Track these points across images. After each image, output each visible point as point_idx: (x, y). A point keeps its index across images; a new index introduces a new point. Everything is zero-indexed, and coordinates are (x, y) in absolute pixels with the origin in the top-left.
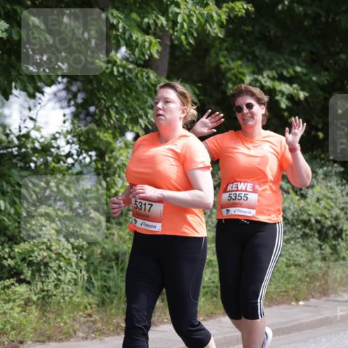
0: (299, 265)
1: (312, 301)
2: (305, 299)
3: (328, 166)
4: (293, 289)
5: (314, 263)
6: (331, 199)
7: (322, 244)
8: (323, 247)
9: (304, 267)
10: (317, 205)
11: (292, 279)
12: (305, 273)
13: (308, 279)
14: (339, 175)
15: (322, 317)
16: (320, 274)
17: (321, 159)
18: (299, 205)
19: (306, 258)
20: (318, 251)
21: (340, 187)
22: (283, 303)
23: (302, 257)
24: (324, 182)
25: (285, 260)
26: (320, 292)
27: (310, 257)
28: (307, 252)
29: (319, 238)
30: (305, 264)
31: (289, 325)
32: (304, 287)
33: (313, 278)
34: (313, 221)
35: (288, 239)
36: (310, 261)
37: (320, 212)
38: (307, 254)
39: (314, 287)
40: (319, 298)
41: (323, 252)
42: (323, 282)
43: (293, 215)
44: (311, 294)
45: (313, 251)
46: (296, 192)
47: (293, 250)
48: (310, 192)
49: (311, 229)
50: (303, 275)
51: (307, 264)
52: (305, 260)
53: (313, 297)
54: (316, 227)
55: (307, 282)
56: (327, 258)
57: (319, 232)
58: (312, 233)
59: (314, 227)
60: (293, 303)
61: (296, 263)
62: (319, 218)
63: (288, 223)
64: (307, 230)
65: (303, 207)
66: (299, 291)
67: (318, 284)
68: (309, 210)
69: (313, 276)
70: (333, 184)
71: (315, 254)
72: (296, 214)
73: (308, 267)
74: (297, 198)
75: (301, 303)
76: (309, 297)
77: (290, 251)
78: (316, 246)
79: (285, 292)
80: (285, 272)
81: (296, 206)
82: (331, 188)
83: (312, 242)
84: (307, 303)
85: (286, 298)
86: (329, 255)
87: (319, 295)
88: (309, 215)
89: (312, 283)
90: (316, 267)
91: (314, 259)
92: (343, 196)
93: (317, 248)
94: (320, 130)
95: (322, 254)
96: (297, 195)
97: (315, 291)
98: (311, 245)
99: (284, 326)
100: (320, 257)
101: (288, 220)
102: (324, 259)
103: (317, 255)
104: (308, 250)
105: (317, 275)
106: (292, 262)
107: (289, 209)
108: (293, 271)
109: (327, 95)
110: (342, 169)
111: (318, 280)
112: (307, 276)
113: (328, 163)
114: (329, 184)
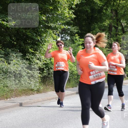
1: (12, 99)
2: (10, 98)
3: (18, 54)
4: (6, 95)
6: (18, 64)
10: (14, 66)
11: (5, 91)
12: (10, 89)
13: (10, 91)
14: (21, 57)
16: (15, 90)
17: (15, 51)
18: (8, 66)
21: (21, 60)
22: (2, 99)
24: (16, 59)
25: (3, 85)
26: (15, 96)
31: (4, 107)
32: (9, 94)
33: (12, 91)
35: (4, 78)
40: (15, 98)
42: (16, 92)
43: (6, 70)
46: (7, 62)
47: (6, 81)
48: (12, 62)
53: (12, 97)
55: (10, 92)
60: (5, 99)
61: (7, 86)
63: (4, 73)
65: (9, 67)
66: (8, 95)
67: (14, 93)
70: (19, 59)
72: (7, 69)
74: (7, 64)
75: (8, 99)
77: (5, 82)
79: (3, 96)
80: (3, 89)
81: (7, 67)
82: (19, 61)
84: (10, 99)
85: (3, 97)
87: (14, 96)
89: (12, 93)
92: (22, 63)
94: (14, 41)
96: (7, 63)
97: (13, 95)
99: (2, 107)
101: (4, 71)
105: (14, 90)
106: (5, 85)
107: (5, 68)
108: (6, 89)
110: (22, 54)
113: (17, 52)
114: (18, 60)
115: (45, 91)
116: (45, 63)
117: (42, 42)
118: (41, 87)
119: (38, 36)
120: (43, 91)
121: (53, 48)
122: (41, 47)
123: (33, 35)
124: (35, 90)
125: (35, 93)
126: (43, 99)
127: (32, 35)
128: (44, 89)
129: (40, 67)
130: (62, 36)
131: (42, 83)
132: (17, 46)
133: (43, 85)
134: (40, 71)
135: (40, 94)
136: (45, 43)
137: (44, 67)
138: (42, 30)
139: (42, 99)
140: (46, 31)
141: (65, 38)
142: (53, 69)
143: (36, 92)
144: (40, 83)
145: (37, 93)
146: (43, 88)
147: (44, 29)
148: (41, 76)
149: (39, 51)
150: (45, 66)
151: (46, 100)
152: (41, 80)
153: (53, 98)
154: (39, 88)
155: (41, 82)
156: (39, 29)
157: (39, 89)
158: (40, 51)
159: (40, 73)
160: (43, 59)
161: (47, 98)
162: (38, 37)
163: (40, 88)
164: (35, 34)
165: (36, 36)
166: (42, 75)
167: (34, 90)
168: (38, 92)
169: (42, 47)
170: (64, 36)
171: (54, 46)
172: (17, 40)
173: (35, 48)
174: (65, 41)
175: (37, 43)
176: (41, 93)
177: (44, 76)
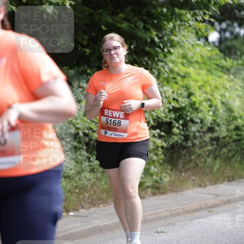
0: (69, 177)
1: (82, 211)
2: (75, 210)
5: (83, 175)
7: (90, 156)
8: (91, 159)
9: (73, 179)
10: (85, 119)
12: (75, 184)
13: (77, 190)
15: (92, 226)
16: (89, 186)
17: (87, 75)
19: (75, 170)
20: (87, 163)
23: (71, 170)
26: (89, 203)
27: (79, 169)
28: (76, 164)
29: (87, 151)
30: (74, 176)
32: (73, 198)
33: (82, 189)
34: (81, 134)
36: (79, 173)
37: (87, 125)
38: (75, 166)
39: (83, 198)
40: (89, 208)
41: (91, 164)
42: (92, 193)
44: (81, 204)
45: (81, 163)
49: (79, 142)
50: (72, 186)
51: (76, 176)
52: (74, 172)
53: (83, 208)
54: (85, 140)
55: (77, 193)
56: (95, 170)
57: (87, 144)
58: (81, 145)
59: (82, 140)
61: (66, 175)
62: (87, 131)
64: (76, 144)
65: (71, 121)
66: (69, 202)
67: (87, 195)
68: (77, 123)
69: (82, 187)
71: (83, 166)
73: (77, 179)
75: (71, 214)
76: (78, 207)
78: (85, 158)
83: (80, 155)
84: (77, 213)
86: (97, 167)
87: (88, 205)
88: (77, 128)
89: (82, 194)
90: (85, 179)
91: (83, 171)
93: (86, 161)
94: (86, 47)
95: (91, 166)
97: (85, 202)
98: (80, 157)
100: (88, 168)
102: (92, 170)
103: (85, 167)
104: (77, 162)
105: (86, 186)
108: (63, 183)
109: (92, 11)
111: (87, 191)
112: (76, 187)
115: (178, 187)
116: (173, 107)
117: (164, 47)
118: (166, 177)
119: (152, 30)
120: (169, 188)
121: (196, 62)
122: (161, 61)
123: (136, 26)
124: (147, 184)
125: (147, 193)
126: (170, 211)
127: (133, 26)
128: (174, 182)
129: (159, 118)
130: (224, 25)
131: (166, 164)
132: (92, 59)
133: (171, 170)
134: (161, 131)
135: (163, 196)
136: (172, 50)
137: (171, 118)
138: (162, 12)
139: (167, 211)
140: (172, 14)
141: (232, 33)
142: (197, 123)
143: (149, 190)
144: (161, 164)
145: (154, 194)
146: (171, 178)
147: (167, 8)
148: (165, 145)
149: (156, 73)
150: (173, 116)
151: (178, 214)
152: (165, 156)
153: (199, 207)
154: (159, 180)
155: (164, 161)
156: (155, 8)
157: (159, 183)
158: (159, 73)
159: (160, 137)
160: (167, 95)
161: (183, 209)
162: (151, 33)
163: (161, 179)
164: (141, 25)
165: (145, 28)
166: (165, 141)
167: (144, 187)
168: (157, 191)
169: (165, 60)
170: (228, 25)
171: (199, 56)
172: (91, 44)
173: (144, 63)
174: (232, 40)
175: (147, 48)
176: (164, 193)
177: (173, 144)
